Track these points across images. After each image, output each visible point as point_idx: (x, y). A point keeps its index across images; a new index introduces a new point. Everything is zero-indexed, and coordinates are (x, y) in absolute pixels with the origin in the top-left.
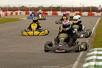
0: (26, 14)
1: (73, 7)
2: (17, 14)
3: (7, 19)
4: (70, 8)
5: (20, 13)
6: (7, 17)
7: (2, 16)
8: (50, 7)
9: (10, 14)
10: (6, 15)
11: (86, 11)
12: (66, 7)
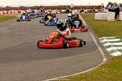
0: (19, 12)
1: (53, 6)
2: (11, 12)
3: (6, 16)
4: (51, 7)
5: (14, 12)
6: (5, 15)
7: (1, 15)
8: (35, 7)
9: (6, 13)
10: (4, 14)
11: (64, 9)
12: (48, 6)
